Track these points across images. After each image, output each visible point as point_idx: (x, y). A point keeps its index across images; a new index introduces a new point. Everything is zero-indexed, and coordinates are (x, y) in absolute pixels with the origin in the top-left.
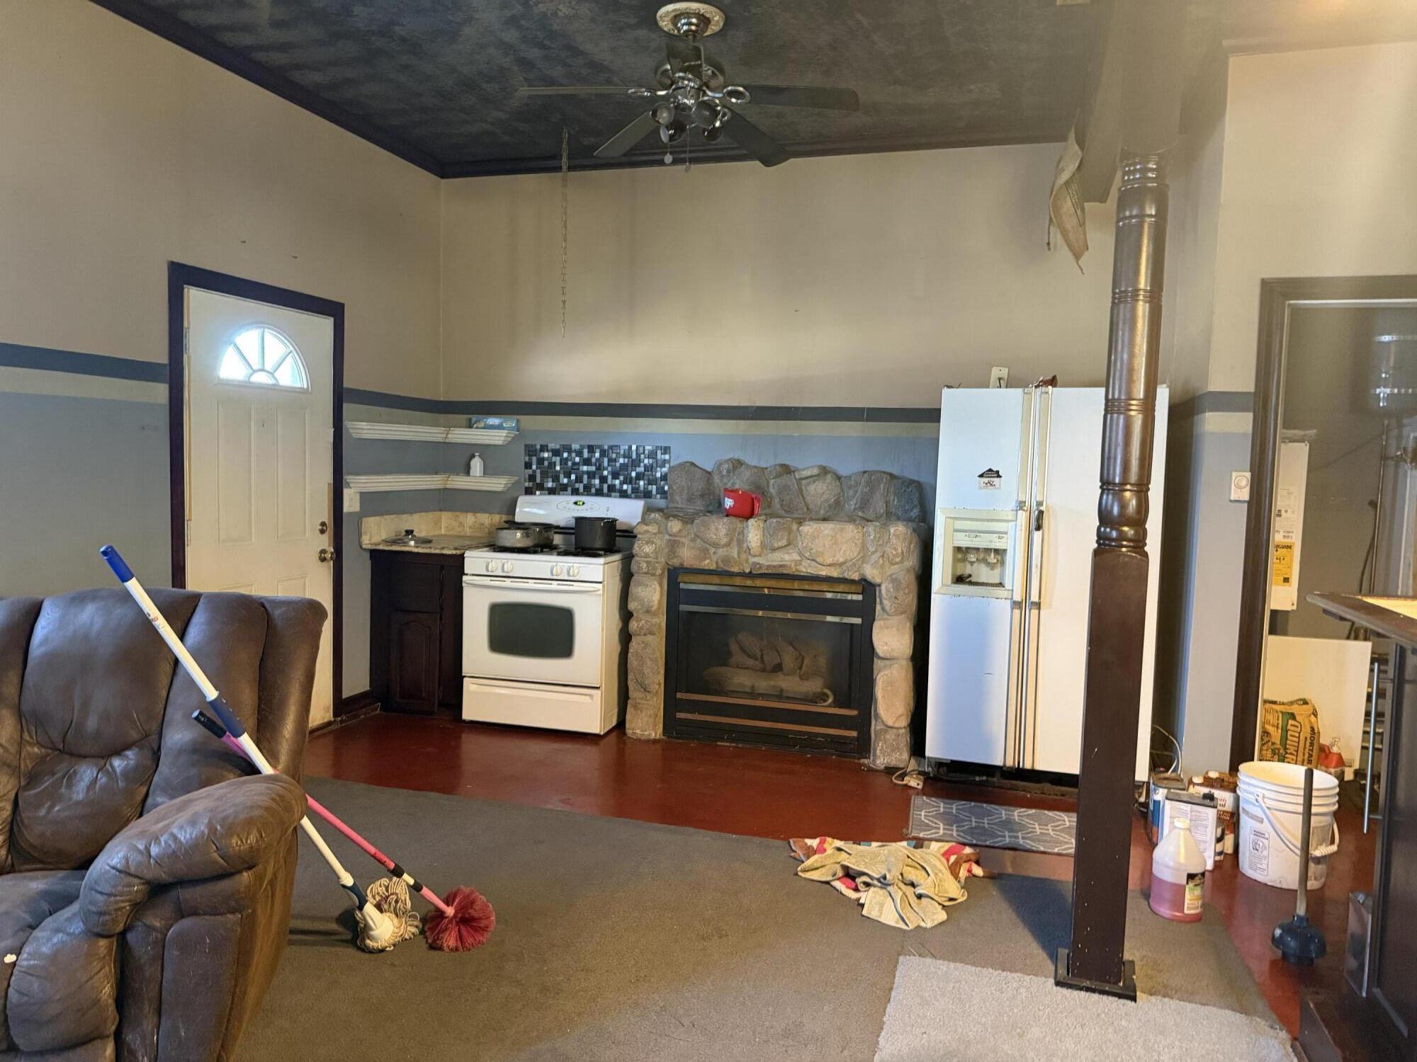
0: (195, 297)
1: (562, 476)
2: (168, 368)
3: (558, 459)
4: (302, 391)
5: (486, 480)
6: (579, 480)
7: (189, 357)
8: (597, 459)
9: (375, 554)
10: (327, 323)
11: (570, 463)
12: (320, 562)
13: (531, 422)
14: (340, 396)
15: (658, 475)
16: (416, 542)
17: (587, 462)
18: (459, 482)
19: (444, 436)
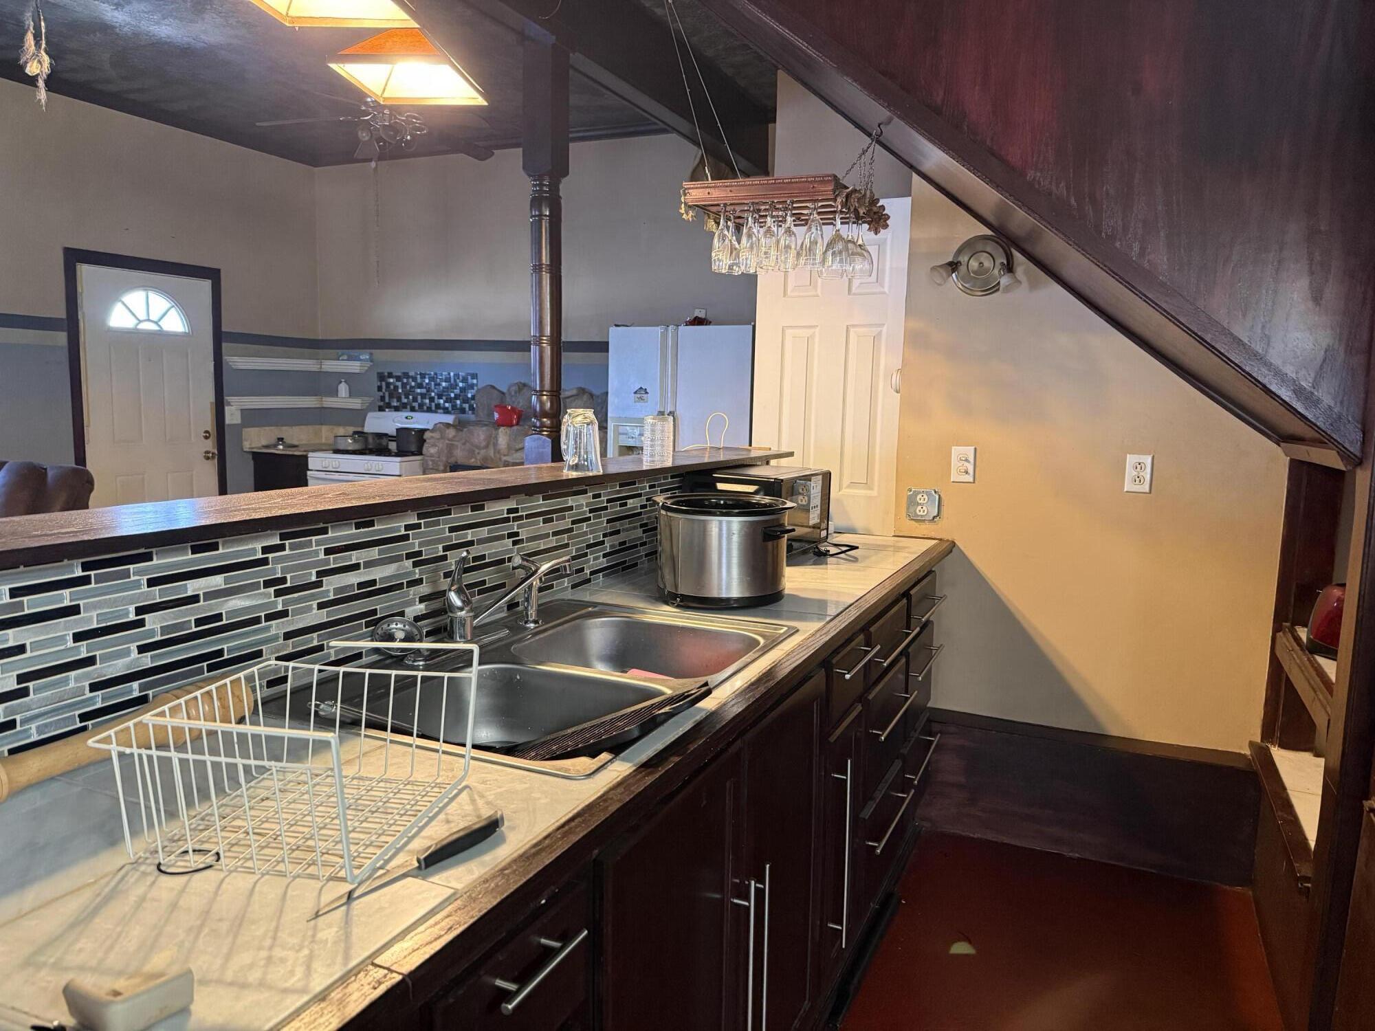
0: (85, 271)
1: (403, 397)
2: (66, 322)
3: (399, 384)
4: (184, 335)
5: (351, 400)
6: (415, 400)
7: (83, 313)
8: (427, 384)
9: (256, 456)
10: (206, 285)
11: (408, 387)
12: (204, 460)
13: (382, 355)
14: (219, 337)
15: (470, 395)
16: (284, 447)
17: (420, 386)
18: (329, 402)
19: (319, 366)
